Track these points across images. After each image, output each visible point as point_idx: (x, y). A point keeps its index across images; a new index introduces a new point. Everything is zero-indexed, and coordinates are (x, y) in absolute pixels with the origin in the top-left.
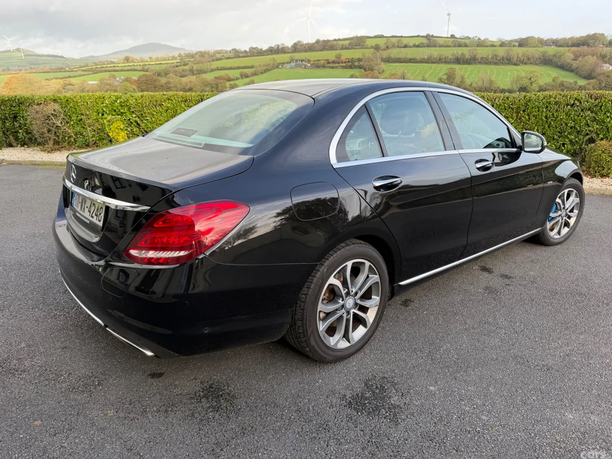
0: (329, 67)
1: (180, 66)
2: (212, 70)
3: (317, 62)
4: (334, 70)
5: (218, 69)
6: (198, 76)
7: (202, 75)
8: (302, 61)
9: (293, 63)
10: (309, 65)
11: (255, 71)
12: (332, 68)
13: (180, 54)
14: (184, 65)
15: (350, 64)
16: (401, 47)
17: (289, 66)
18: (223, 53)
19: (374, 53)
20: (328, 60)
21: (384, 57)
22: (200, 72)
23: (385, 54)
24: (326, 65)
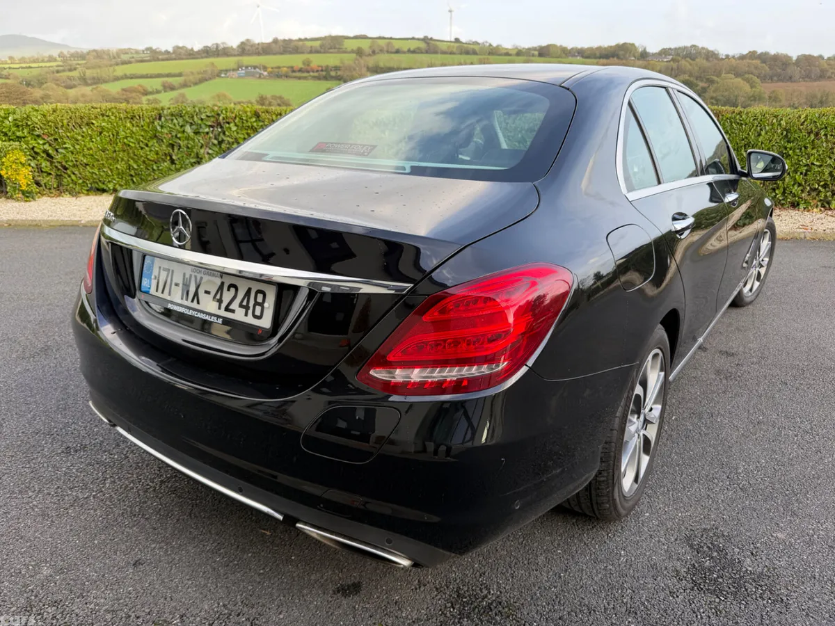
0: (295, 77)
1: (64, 71)
2: (117, 79)
3: (276, 70)
4: (302, 81)
5: (126, 77)
6: (94, 87)
7: (99, 85)
8: (255, 67)
9: (242, 69)
10: (265, 73)
11: (185, 81)
12: (300, 78)
13: (61, 53)
14: (70, 70)
15: (324, 73)
16: (392, 53)
17: (235, 74)
18: (132, 53)
19: (356, 59)
20: (292, 67)
21: (370, 65)
22: (97, 81)
23: (371, 61)
24: (291, 74)
